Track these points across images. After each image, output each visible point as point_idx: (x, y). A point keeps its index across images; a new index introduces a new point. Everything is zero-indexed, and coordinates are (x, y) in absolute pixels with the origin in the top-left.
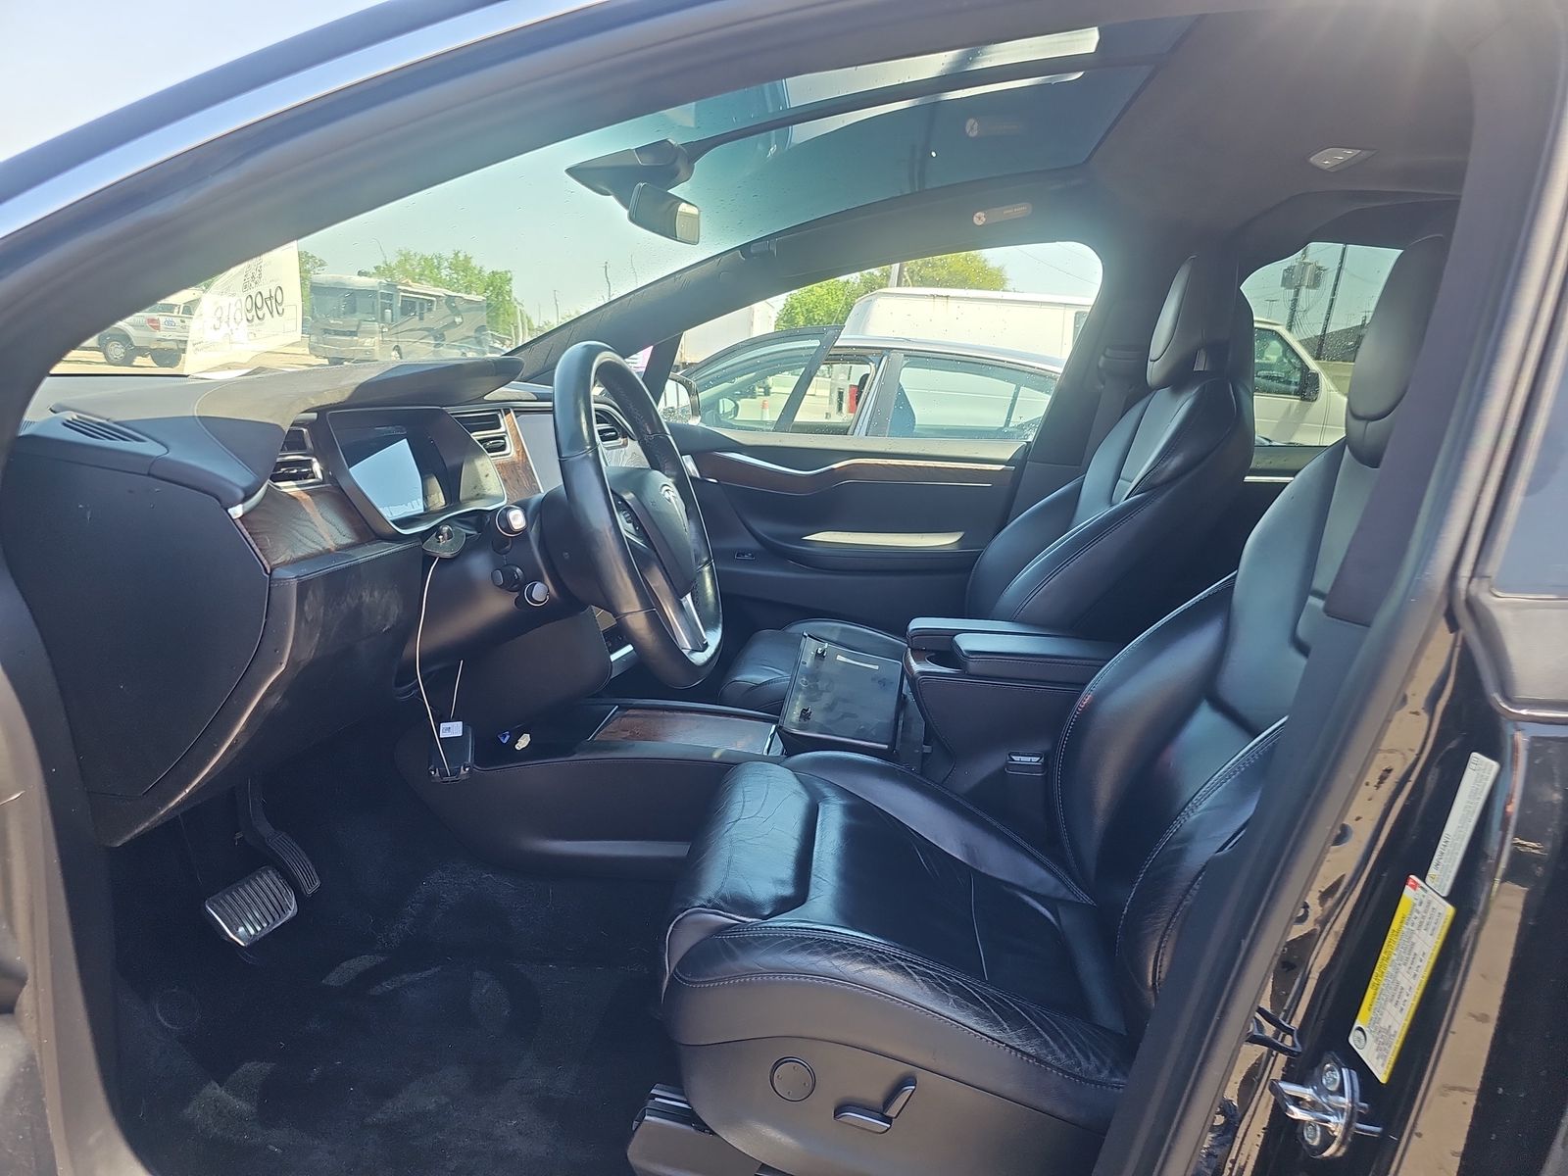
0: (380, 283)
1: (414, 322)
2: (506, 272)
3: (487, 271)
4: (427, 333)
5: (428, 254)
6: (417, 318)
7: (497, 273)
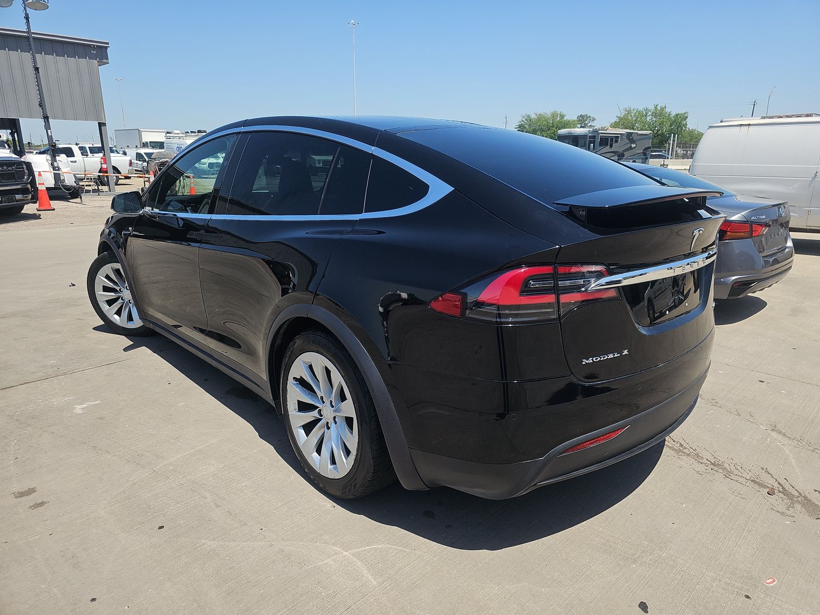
0: (589, 131)
1: (607, 149)
2: (685, 113)
3: (673, 114)
4: (614, 154)
5: (640, 109)
6: (609, 147)
7: (678, 114)
